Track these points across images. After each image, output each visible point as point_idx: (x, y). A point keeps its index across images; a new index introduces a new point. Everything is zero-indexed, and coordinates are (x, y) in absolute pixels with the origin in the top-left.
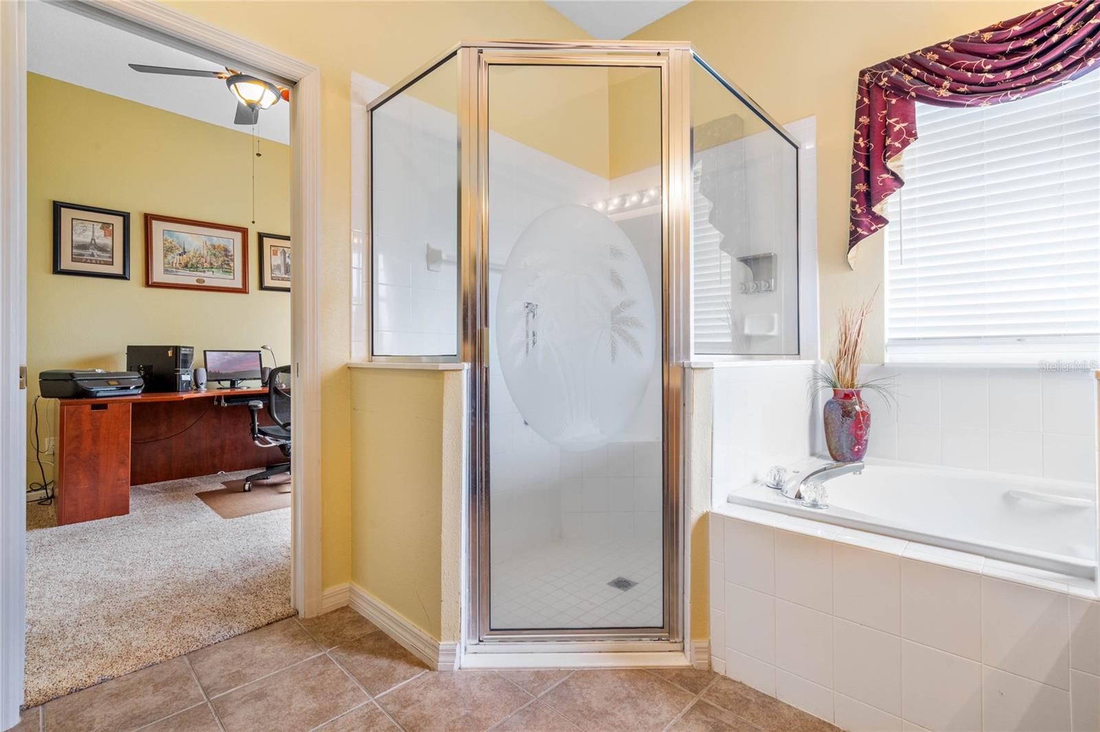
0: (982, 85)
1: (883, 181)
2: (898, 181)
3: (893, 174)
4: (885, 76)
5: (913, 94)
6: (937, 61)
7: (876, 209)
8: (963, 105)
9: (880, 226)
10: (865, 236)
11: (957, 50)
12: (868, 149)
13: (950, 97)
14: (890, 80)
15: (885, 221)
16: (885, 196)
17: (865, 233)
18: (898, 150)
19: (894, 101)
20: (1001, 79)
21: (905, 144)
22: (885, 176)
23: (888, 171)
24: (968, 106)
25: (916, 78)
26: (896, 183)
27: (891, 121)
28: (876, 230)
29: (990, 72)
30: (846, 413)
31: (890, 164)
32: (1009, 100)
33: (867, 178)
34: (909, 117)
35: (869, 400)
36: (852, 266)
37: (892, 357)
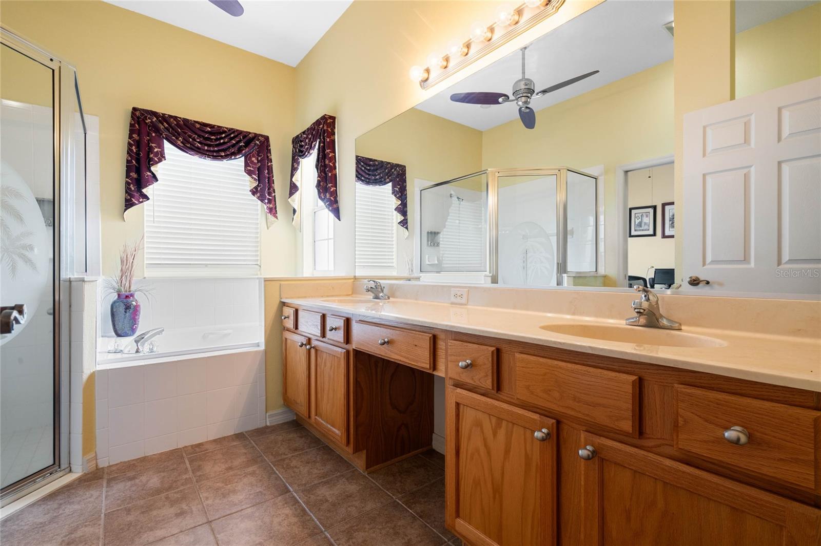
0: (195, 147)
1: (148, 176)
2: (155, 178)
3: (153, 173)
4: (149, 118)
5: (164, 136)
6: (175, 124)
7: (144, 191)
8: (188, 153)
9: (144, 200)
10: (136, 204)
11: (184, 124)
12: (138, 154)
13: (182, 146)
14: (152, 122)
15: (148, 199)
16: (149, 185)
17: (137, 203)
18: (157, 163)
19: (154, 135)
20: (203, 148)
21: (160, 161)
22: (149, 173)
23: (151, 171)
24: (189, 154)
25: (165, 128)
26: (154, 179)
27: (153, 145)
28: (142, 202)
29: (199, 142)
30: (128, 307)
31: (153, 169)
32: (205, 159)
33: (138, 171)
34: (161, 146)
35: (139, 298)
36: (125, 219)
37: (149, 273)
